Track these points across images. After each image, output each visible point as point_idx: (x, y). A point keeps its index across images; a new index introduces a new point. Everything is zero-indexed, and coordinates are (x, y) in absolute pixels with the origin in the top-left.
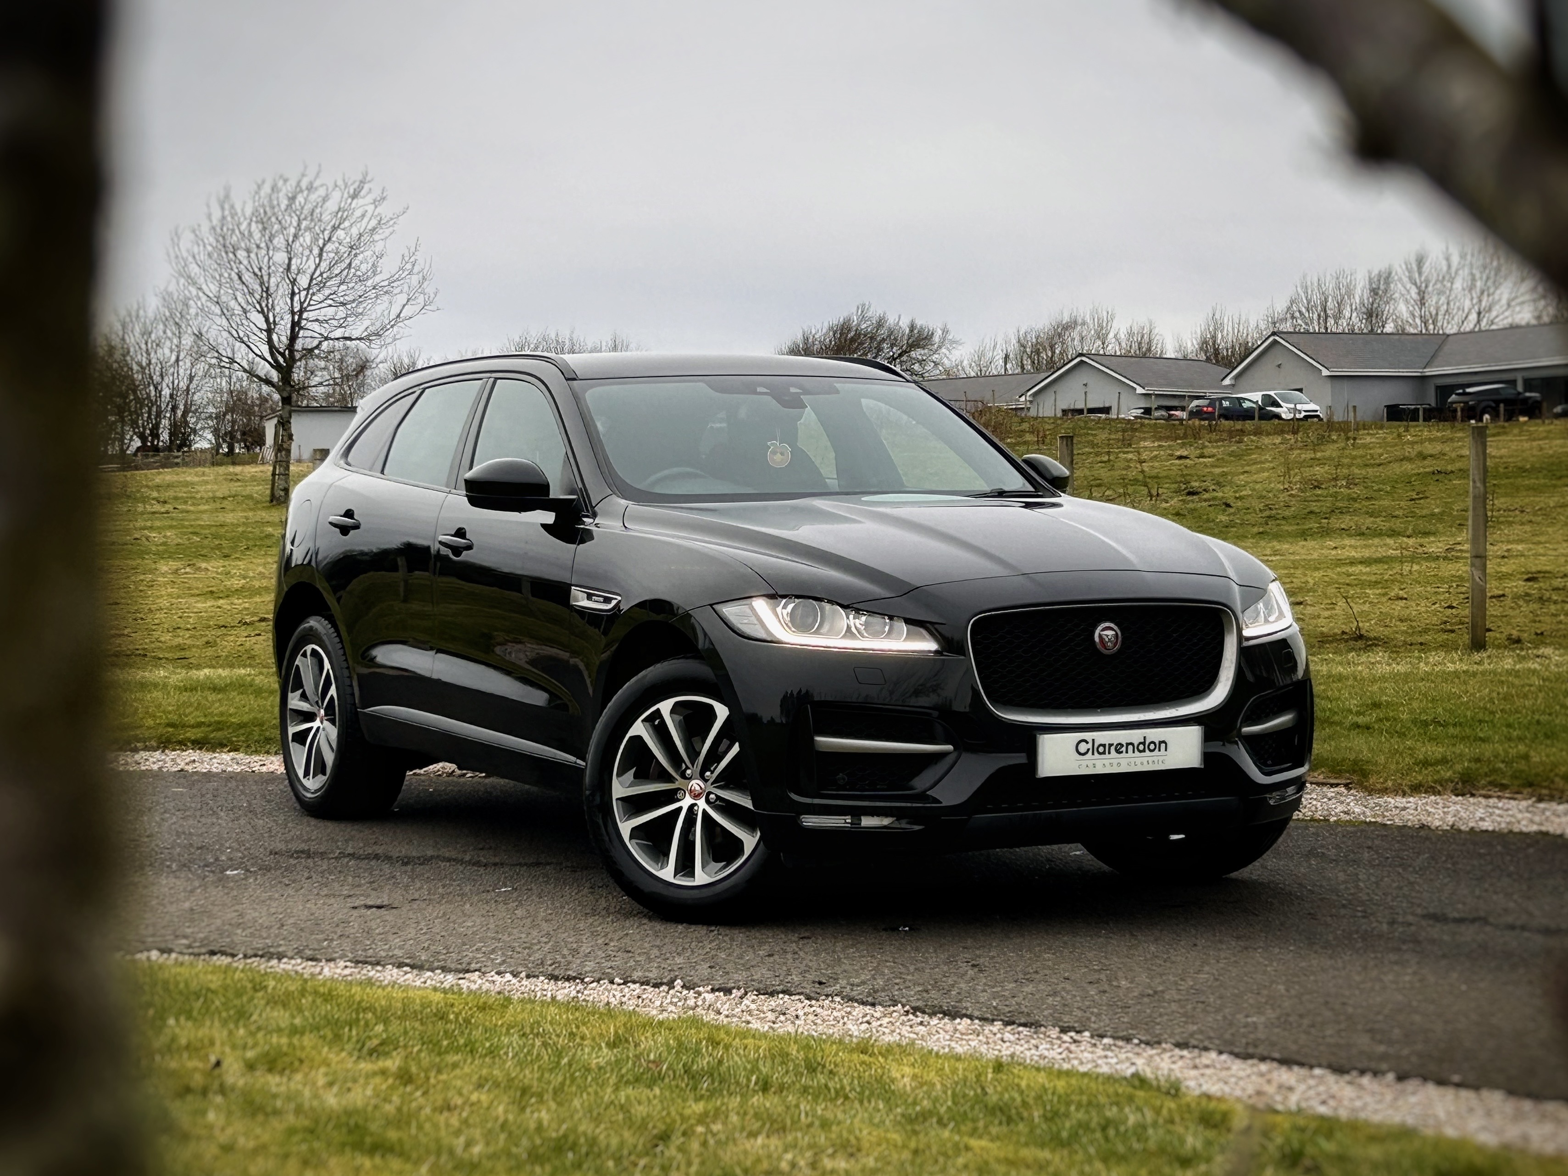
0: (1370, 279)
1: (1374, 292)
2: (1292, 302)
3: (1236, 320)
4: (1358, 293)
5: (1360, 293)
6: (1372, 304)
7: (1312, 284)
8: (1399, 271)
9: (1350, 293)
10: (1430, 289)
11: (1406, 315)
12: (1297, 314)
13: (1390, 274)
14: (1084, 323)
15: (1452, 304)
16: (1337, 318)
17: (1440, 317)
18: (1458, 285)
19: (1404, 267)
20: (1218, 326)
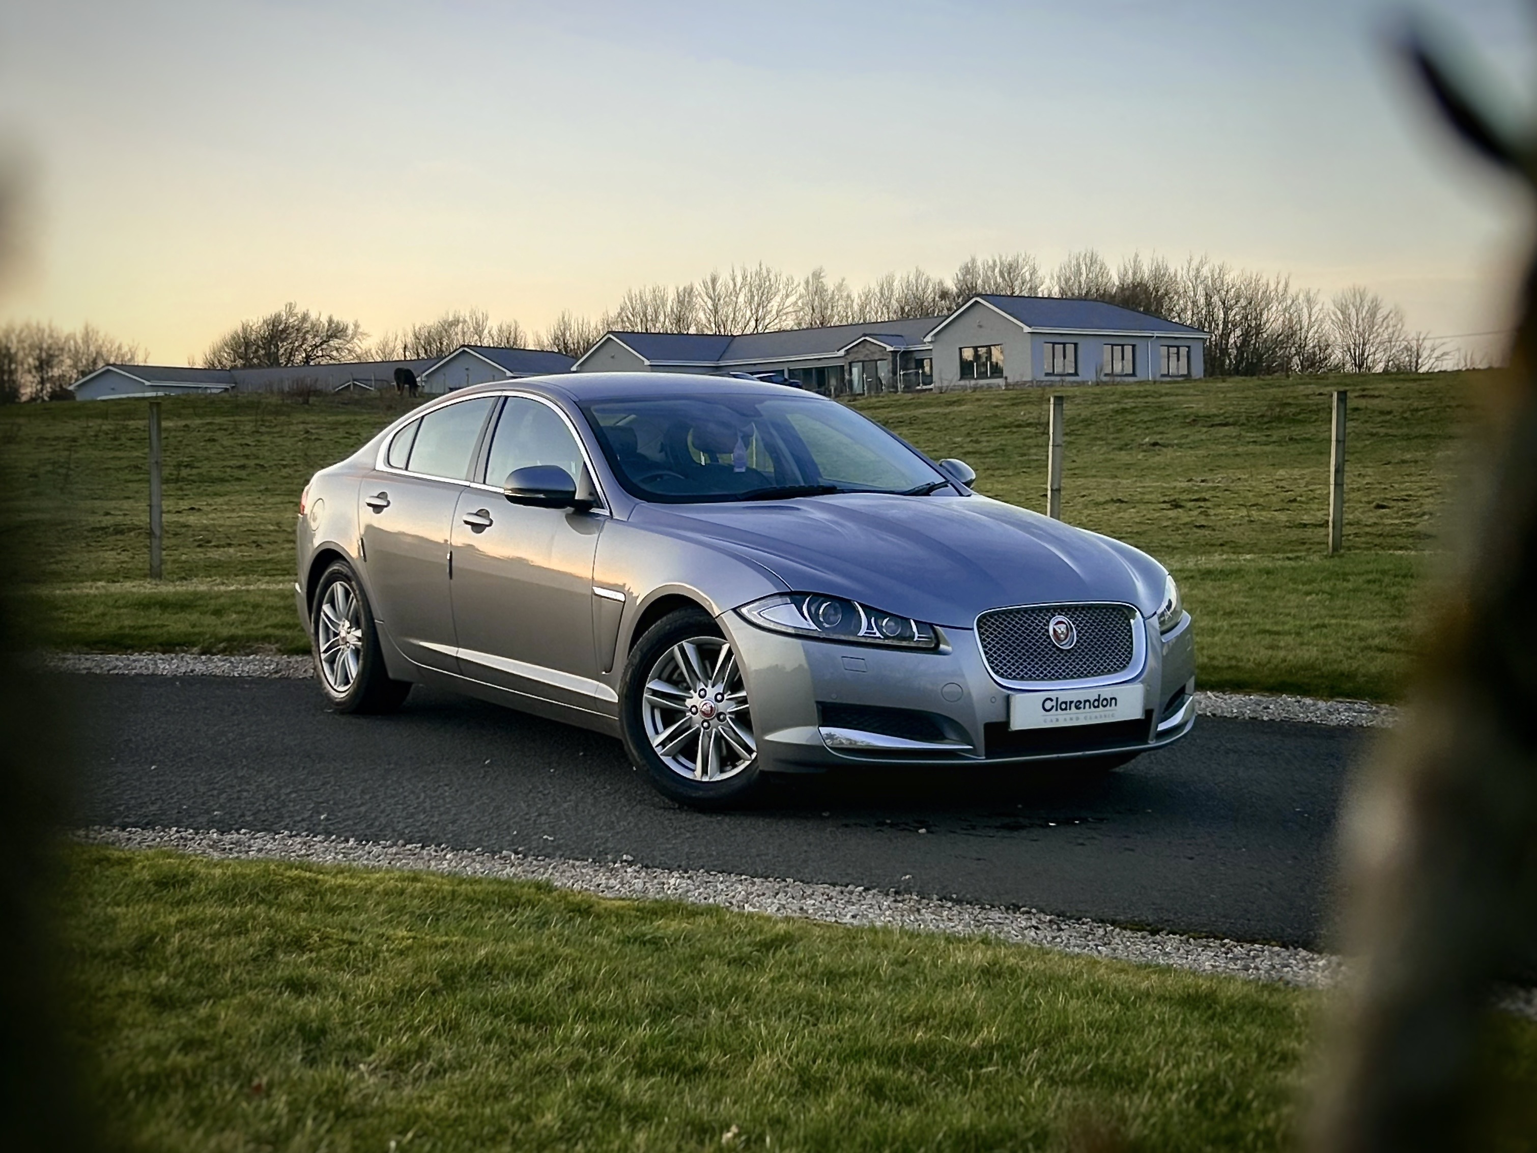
0: (678, 293)
1: (681, 302)
3: (580, 322)
4: (669, 303)
6: (680, 312)
7: (636, 296)
8: (699, 288)
9: (664, 305)
10: (721, 301)
11: (704, 321)
12: (625, 319)
13: (692, 290)
14: (465, 321)
15: (737, 313)
16: (655, 322)
17: (729, 322)
18: (741, 299)
19: (702, 285)
20: (565, 326)
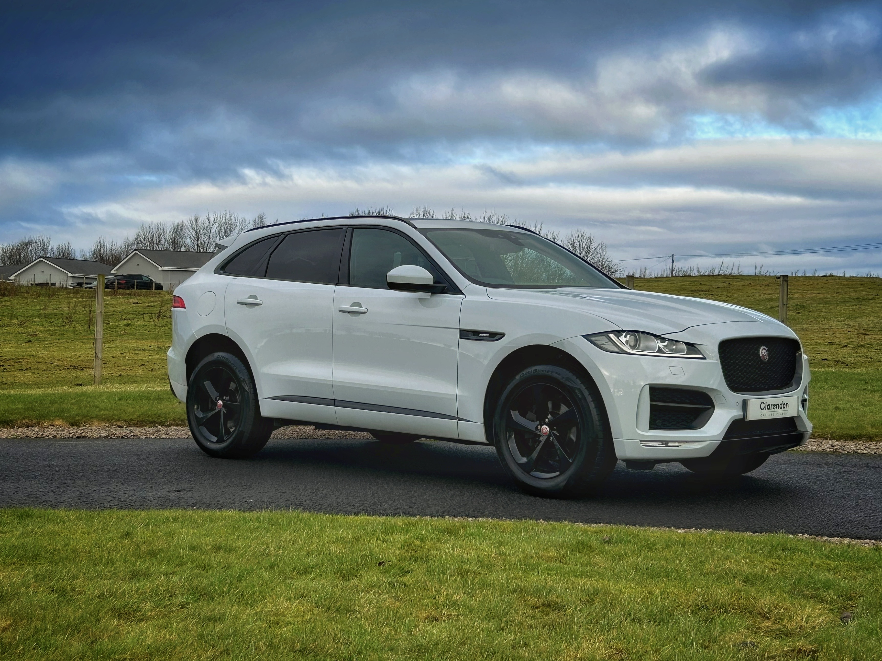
0: (174, 227)
1: (176, 233)
2: (138, 236)
3: (111, 244)
5: (169, 233)
6: (175, 238)
7: (146, 228)
8: (187, 224)
9: (164, 233)
10: (201, 232)
11: (190, 244)
12: (140, 242)
13: (183, 225)
14: (36, 242)
15: (211, 240)
16: (158, 244)
17: (206, 245)
18: (213, 231)
19: (189, 222)
20: (102, 246)
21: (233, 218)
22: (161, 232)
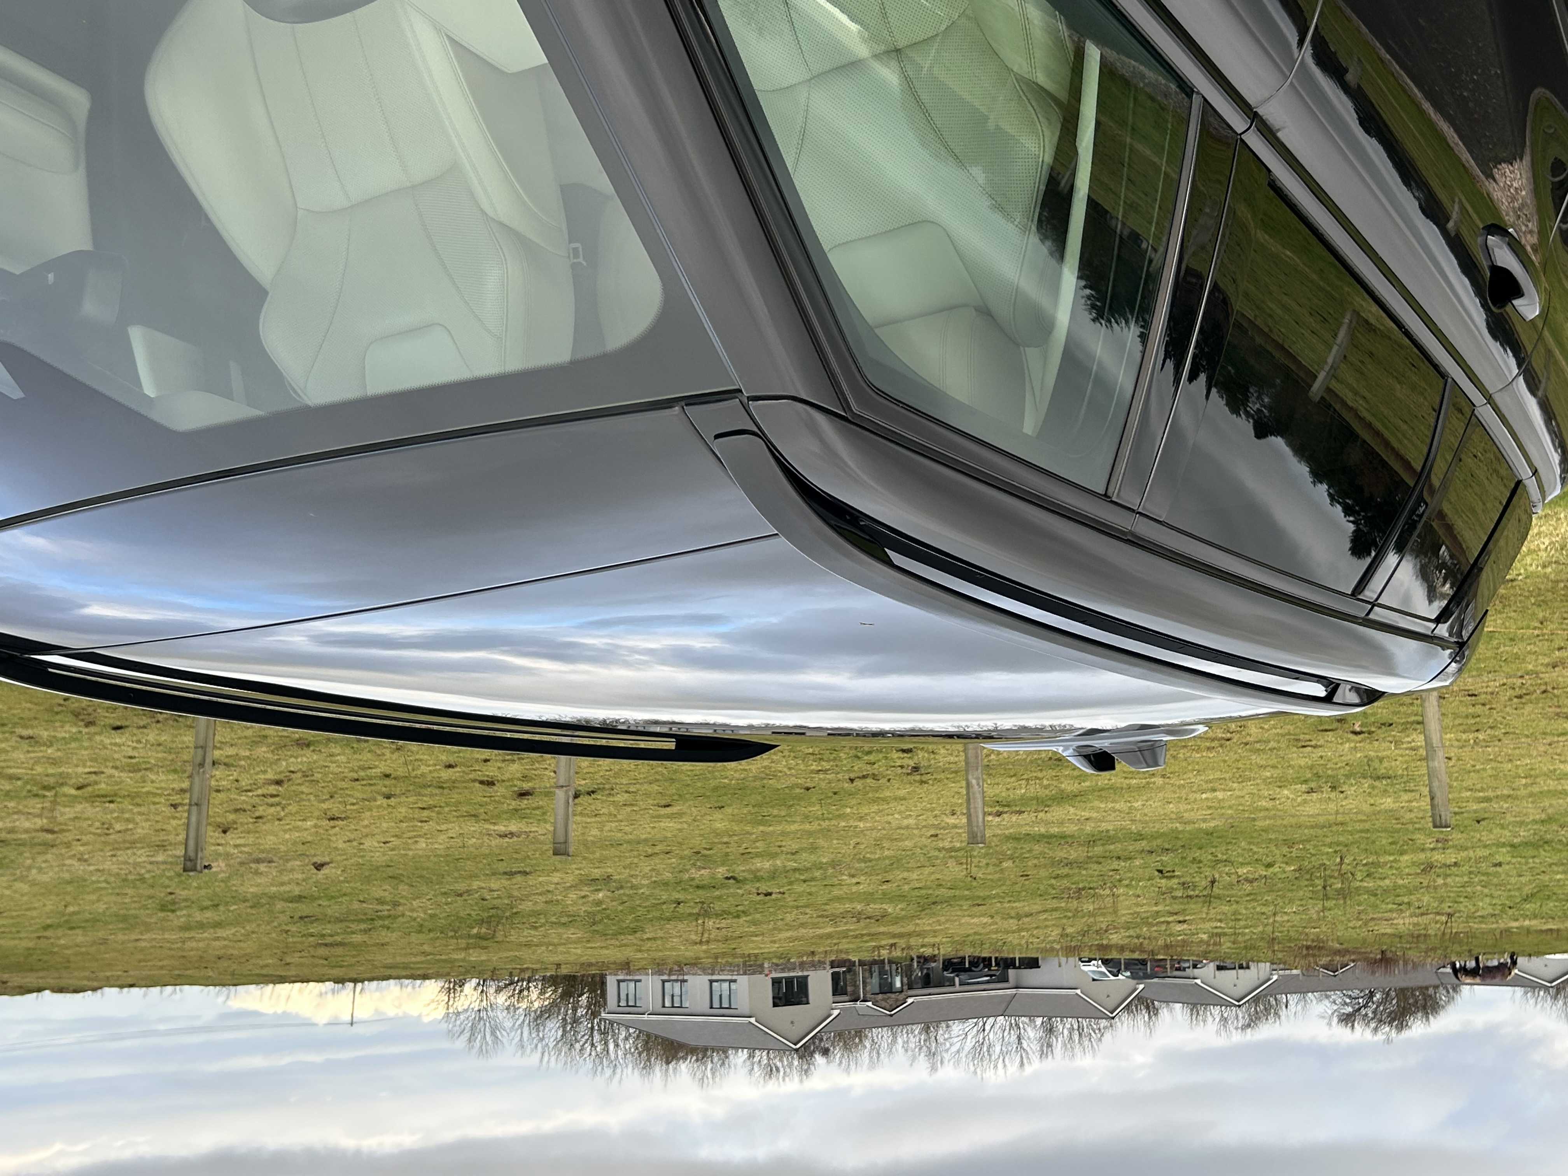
21: (972, 1068)
22: (1069, 1046)
